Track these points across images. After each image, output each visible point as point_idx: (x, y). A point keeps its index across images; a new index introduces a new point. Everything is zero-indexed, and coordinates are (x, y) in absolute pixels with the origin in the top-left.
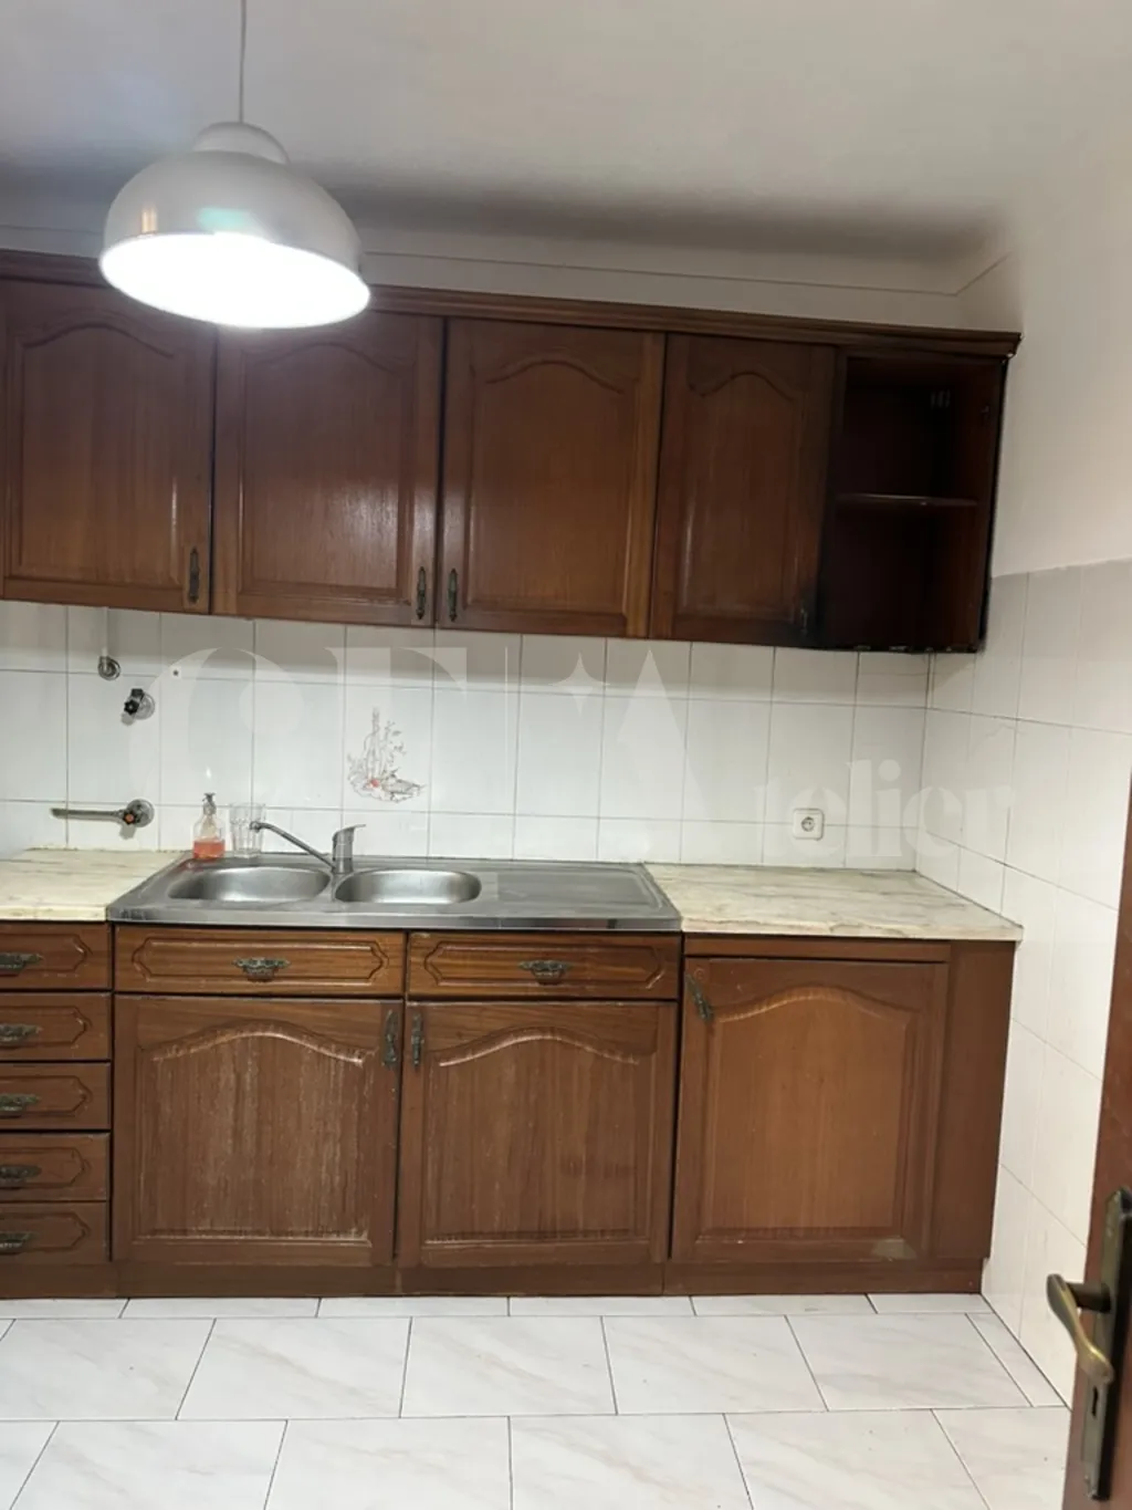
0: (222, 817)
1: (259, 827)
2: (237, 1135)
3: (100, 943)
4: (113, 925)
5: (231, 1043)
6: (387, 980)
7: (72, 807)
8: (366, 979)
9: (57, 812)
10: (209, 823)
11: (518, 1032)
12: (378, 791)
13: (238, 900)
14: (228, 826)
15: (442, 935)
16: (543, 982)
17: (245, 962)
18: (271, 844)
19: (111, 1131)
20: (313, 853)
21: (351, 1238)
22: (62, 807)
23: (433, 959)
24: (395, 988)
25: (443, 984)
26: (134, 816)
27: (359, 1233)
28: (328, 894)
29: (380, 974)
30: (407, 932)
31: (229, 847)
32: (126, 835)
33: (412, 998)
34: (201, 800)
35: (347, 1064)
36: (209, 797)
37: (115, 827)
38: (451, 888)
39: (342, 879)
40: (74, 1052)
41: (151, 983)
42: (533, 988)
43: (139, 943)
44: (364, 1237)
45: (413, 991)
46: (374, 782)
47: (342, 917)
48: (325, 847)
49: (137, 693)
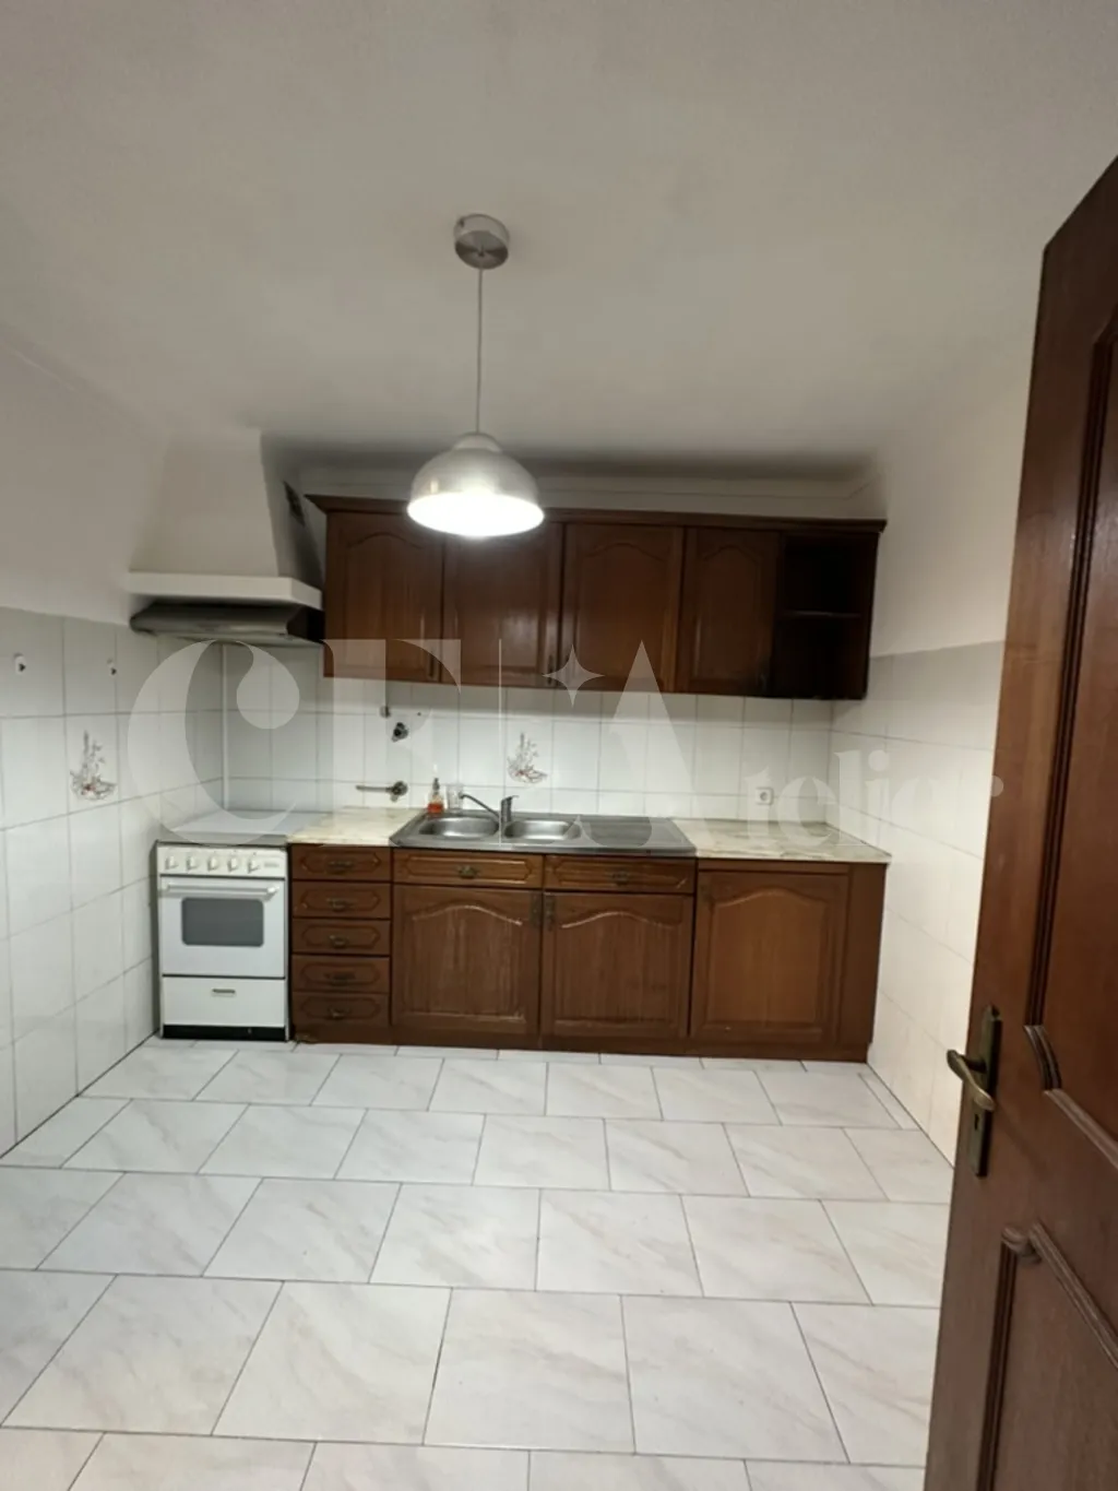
0: (443, 791)
1: (462, 797)
2: (456, 960)
3: (386, 857)
4: (392, 848)
5: (454, 912)
6: (533, 880)
7: (367, 785)
8: (523, 880)
9: (359, 788)
10: (436, 794)
11: (605, 910)
12: (524, 777)
13: (453, 834)
14: (445, 797)
15: (564, 857)
16: (620, 883)
17: (459, 868)
18: (467, 805)
19: (390, 956)
20: (490, 810)
21: (514, 1018)
22: (361, 784)
23: (558, 870)
24: (538, 885)
25: (564, 883)
26: (398, 790)
27: (519, 1015)
28: (499, 833)
29: (530, 877)
30: (544, 855)
31: (446, 806)
32: (394, 800)
33: (548, 890)
34: (432, 781)
35: (513, 924)
36: (436, 780)
37: (388, 796)
38: (564, 831)
39: (506, 825)
40: (374, 914)
41: (412, 878)
42: (613, 887)
43: (406, 856)
44: (522, 1018)
45: (548, 886)
46: (522, 773)
47: (506, 846)
48: (497, 808)
49: (400, 725)
